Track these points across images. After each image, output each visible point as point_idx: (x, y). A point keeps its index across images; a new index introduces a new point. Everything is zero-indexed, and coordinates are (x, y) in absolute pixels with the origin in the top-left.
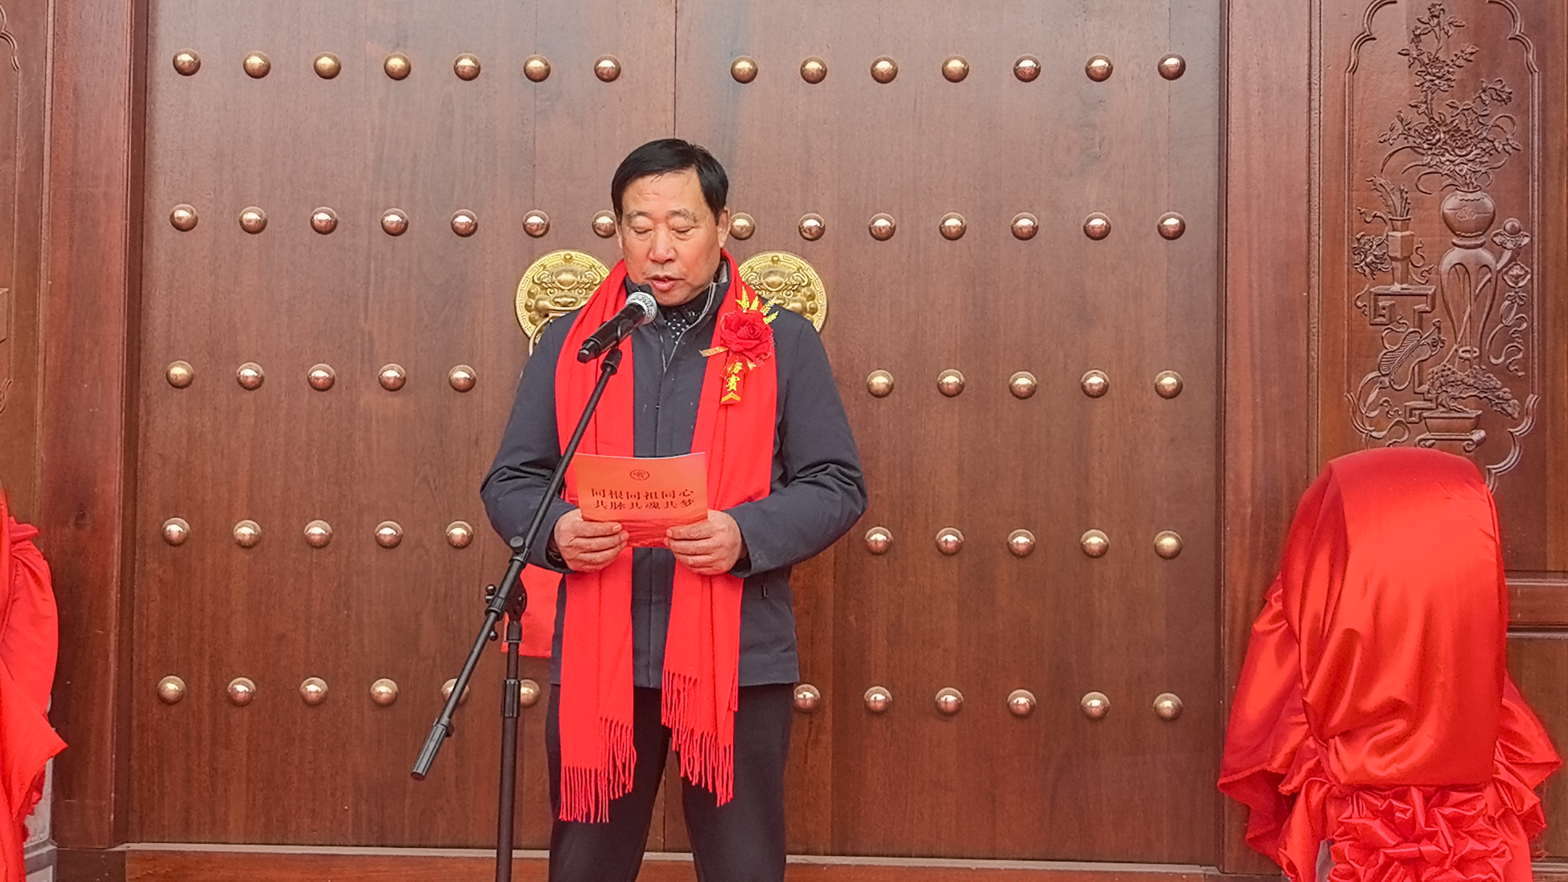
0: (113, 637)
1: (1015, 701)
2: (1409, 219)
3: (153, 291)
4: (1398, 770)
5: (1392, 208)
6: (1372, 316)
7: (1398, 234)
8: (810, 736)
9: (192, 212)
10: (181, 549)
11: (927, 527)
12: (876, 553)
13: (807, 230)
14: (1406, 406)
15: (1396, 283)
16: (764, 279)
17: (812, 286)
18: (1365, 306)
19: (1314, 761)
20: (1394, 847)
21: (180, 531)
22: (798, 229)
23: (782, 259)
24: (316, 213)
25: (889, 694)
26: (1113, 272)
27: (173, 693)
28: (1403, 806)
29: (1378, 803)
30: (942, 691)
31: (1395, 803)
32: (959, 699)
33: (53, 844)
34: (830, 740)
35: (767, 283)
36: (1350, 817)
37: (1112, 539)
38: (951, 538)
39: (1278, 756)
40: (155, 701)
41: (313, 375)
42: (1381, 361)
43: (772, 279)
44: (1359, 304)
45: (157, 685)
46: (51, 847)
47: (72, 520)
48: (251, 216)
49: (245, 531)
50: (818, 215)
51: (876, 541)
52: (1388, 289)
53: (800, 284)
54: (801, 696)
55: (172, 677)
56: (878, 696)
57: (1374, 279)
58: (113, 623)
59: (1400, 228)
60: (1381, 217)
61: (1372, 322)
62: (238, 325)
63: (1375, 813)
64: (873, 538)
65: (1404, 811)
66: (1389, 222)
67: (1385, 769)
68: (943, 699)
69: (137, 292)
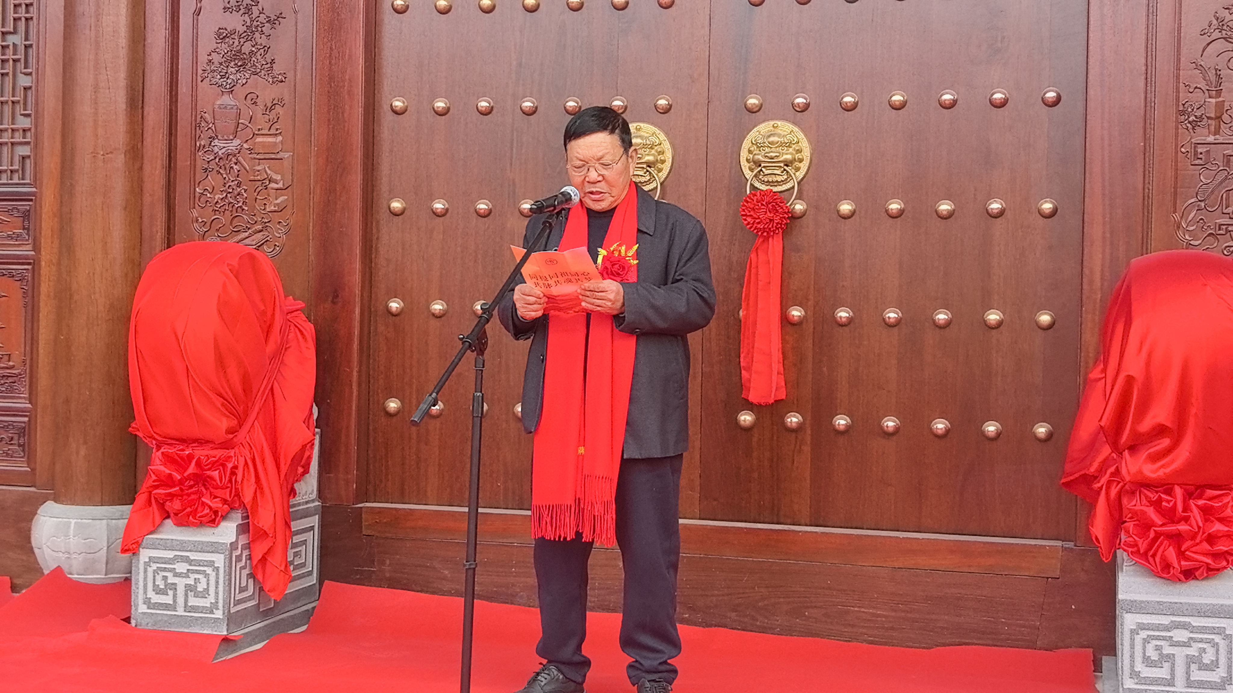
0: (355, 374)
1: (935, 426)
2: (1222, 90)
3: (381, 153)
4: (1165, 474)
5: (1209, 82)
6: (1192, 160)
7: (1213, 101)
8: (795, 447)
9: (404, 103)
10: (398, 318)
11: (877, 308)
12: (842, 325)
13: (797, 105)
14: (1216, 223)
15: (1210, 136)
16: (767, 139)
17: (800, 143)
18: (1188, 152)
19: (1115, 466)
20: (1161, 526)
21: (397, 307)
22: (791, 105)
23: (779, 125)
24: (480, 102)
25: (849, 420)
26: (1010, 131)
27: (393, 409)
28: (1169, 498)
29: (1151, 496)
30: (886, 419)
31: (1162, 496)
32: (897, 424)
33: (319, 502)
34: (810, 450)
35: (769, 143)
36: (1135, 505)
37: (1006, 316)
38: (892, 315)
39: (1094, 463)
40: (382, 414)
41: (478, 207)
42: (1198, 191)
43: (772, 139)
44: (1183, 150)
45: (384, 403)
46: (317, 503)
47: (330, 299)
48: (440, 104)
49: (437, 307)
50: (805, 95)
51: (841, 317)
52: (1205, 140)
53: (791, 142)
54: (789, 420)
55: (393, 399)
56: (841, 422)
57: (1194, 133)
58: (356, 364)
59: (1214, 96)
60: (1200, 88)
61: (1192, 163)
62: (433, 175)
63: (1151, 503)
64: (839, 315)
65: (1168, 502)
66: (1206, 92)
67: (1156, 472)
68: (885, 424)
69: (371, 154)
